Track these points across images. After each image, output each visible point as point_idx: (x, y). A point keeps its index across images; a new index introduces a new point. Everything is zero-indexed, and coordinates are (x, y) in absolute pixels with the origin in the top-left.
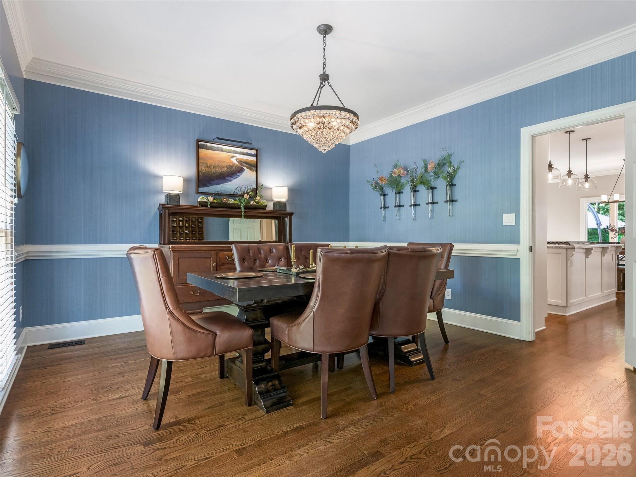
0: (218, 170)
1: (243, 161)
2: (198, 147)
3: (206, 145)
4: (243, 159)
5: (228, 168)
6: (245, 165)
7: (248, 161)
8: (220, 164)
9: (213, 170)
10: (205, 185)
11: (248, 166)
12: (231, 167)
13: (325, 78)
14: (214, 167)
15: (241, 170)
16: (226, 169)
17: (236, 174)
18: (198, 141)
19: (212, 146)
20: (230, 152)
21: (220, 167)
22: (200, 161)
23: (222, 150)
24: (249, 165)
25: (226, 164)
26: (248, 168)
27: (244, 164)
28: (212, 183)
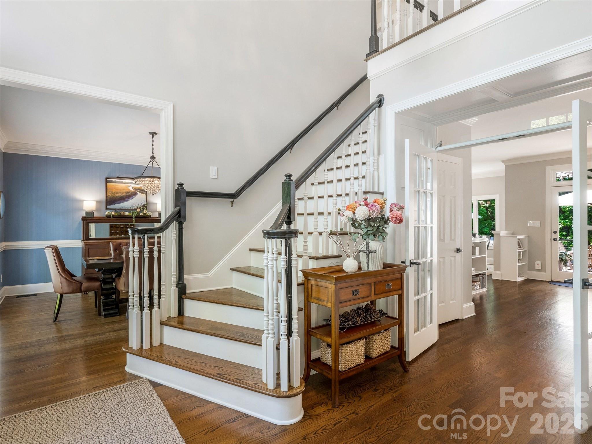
0: (120, 195)
1: (137, 188)
2: (107, 182)
3: (112, 180)
4: (137, 187)
5: (126, 193)
6: (138, 190)
7: (140, 188)
8: (121, 191)
9: (117, 195)
10: (111, 204)
11: (140, 191)
12: (129, 192)
13: (153, 158)
14: (118, 193)
15: (135, 194)
16: (125, 194)
17: (132, 196)
18: (106, 178)
19: (115, 181)
20: (128, 183)
21: (121, 193)
22: (108, 190)
23: (123, 183)
24: (141, 191)
25: (125, 191)
26: (140, 192)
27: (137, 190)
28: (116, 202)
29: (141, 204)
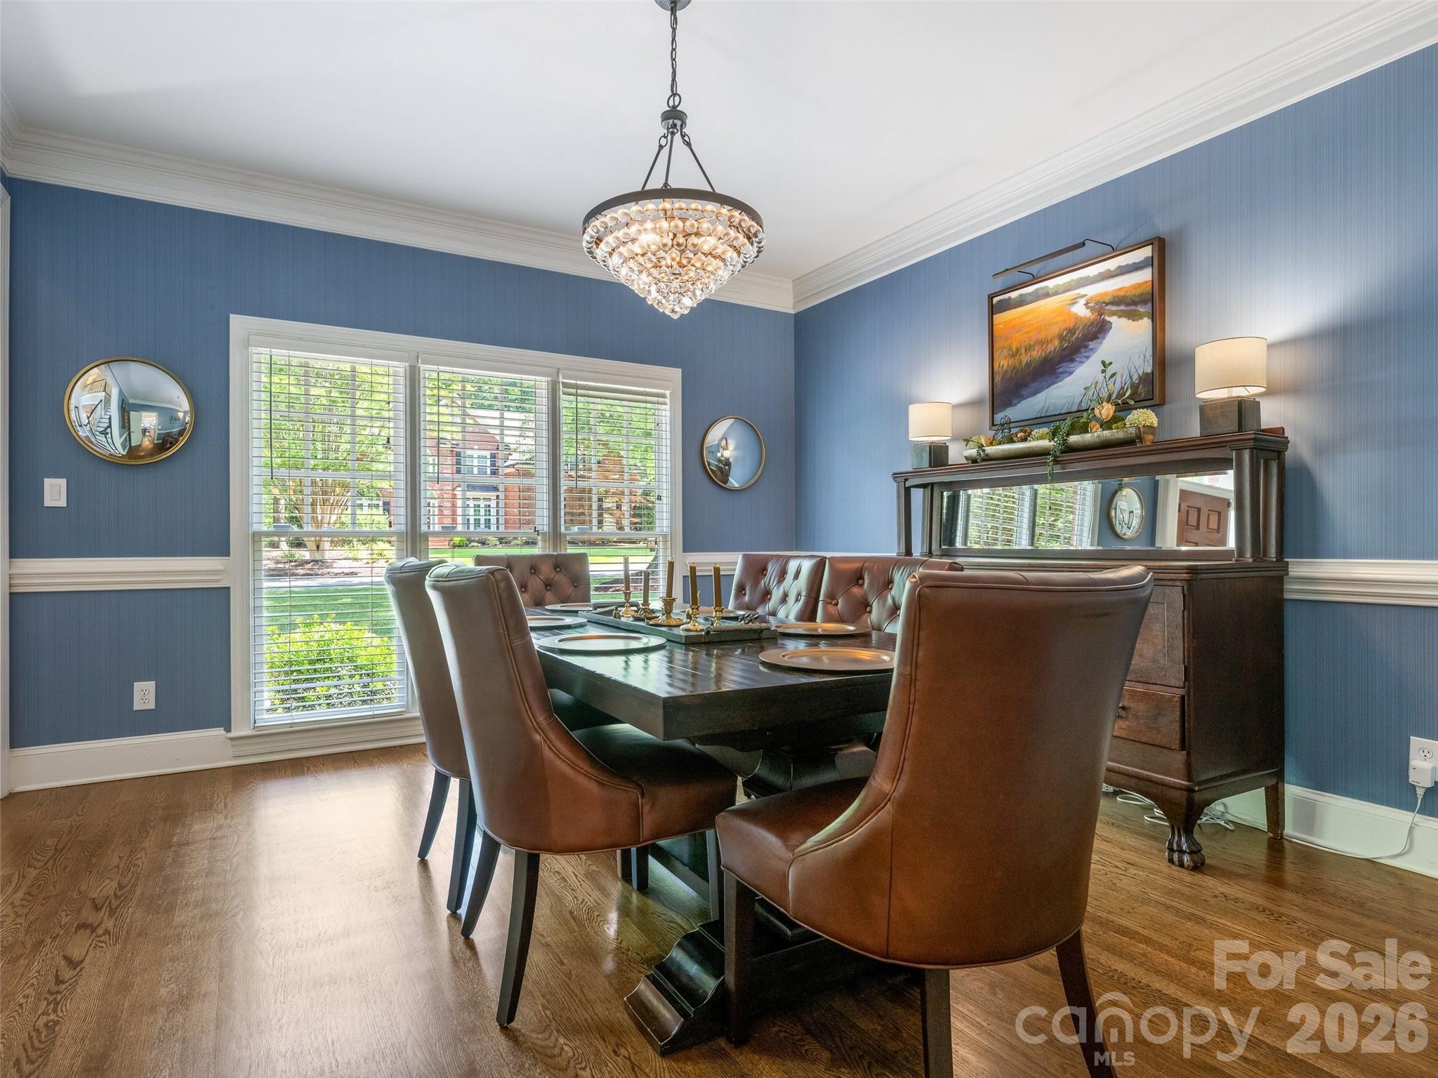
0: (1037, 354)
1: (1107, 299)
2: (993, 310)
3: (1009, 299)
4: (1106, 294)
5: (1062, 338)
6: (1114, 308)
7: (1122, 293)
8: (1042, 336)
9: (1025, 359)
10: (1008, 404)
11: (1122, 307)
12: (1071, 331)
14: (1028, 349)
15: (1098, 330)
16: (1056, 343)
17: (1086, 347)
18: (991, 297)
19: (1021, 295)
20: (1068, 288)
21: (1042, 343)
22: (997, 345)
23: (1047, 295)
24: (1127, 304)
25: (1055, 330)
26: (1121, 314)
27: (1109, 307)
28: (1024, 393)
29: (1126, 373)
